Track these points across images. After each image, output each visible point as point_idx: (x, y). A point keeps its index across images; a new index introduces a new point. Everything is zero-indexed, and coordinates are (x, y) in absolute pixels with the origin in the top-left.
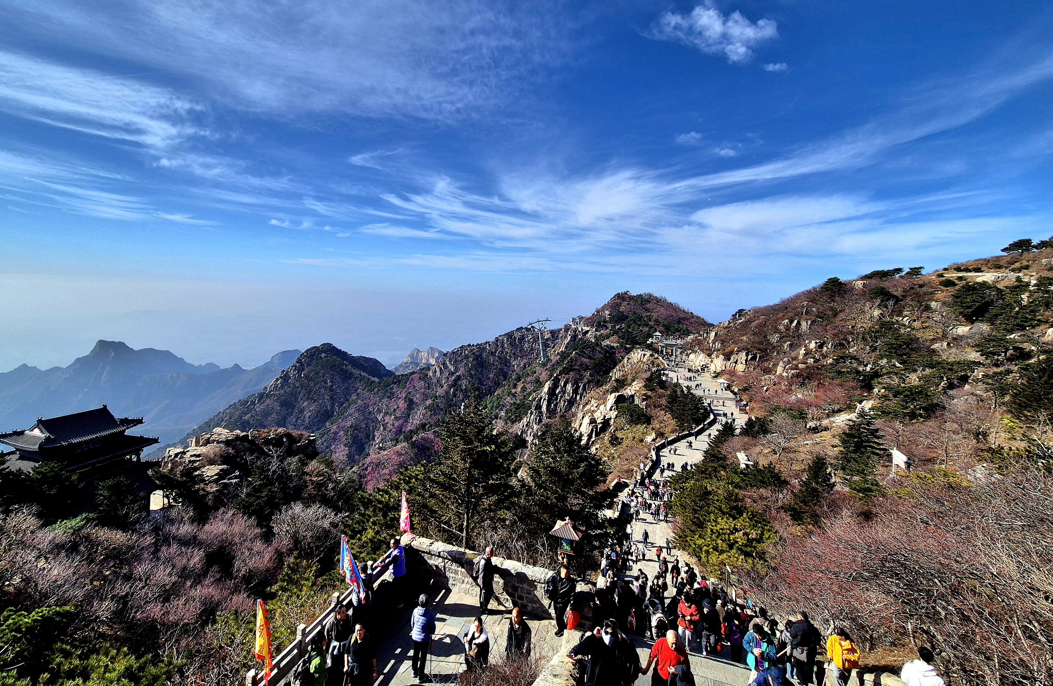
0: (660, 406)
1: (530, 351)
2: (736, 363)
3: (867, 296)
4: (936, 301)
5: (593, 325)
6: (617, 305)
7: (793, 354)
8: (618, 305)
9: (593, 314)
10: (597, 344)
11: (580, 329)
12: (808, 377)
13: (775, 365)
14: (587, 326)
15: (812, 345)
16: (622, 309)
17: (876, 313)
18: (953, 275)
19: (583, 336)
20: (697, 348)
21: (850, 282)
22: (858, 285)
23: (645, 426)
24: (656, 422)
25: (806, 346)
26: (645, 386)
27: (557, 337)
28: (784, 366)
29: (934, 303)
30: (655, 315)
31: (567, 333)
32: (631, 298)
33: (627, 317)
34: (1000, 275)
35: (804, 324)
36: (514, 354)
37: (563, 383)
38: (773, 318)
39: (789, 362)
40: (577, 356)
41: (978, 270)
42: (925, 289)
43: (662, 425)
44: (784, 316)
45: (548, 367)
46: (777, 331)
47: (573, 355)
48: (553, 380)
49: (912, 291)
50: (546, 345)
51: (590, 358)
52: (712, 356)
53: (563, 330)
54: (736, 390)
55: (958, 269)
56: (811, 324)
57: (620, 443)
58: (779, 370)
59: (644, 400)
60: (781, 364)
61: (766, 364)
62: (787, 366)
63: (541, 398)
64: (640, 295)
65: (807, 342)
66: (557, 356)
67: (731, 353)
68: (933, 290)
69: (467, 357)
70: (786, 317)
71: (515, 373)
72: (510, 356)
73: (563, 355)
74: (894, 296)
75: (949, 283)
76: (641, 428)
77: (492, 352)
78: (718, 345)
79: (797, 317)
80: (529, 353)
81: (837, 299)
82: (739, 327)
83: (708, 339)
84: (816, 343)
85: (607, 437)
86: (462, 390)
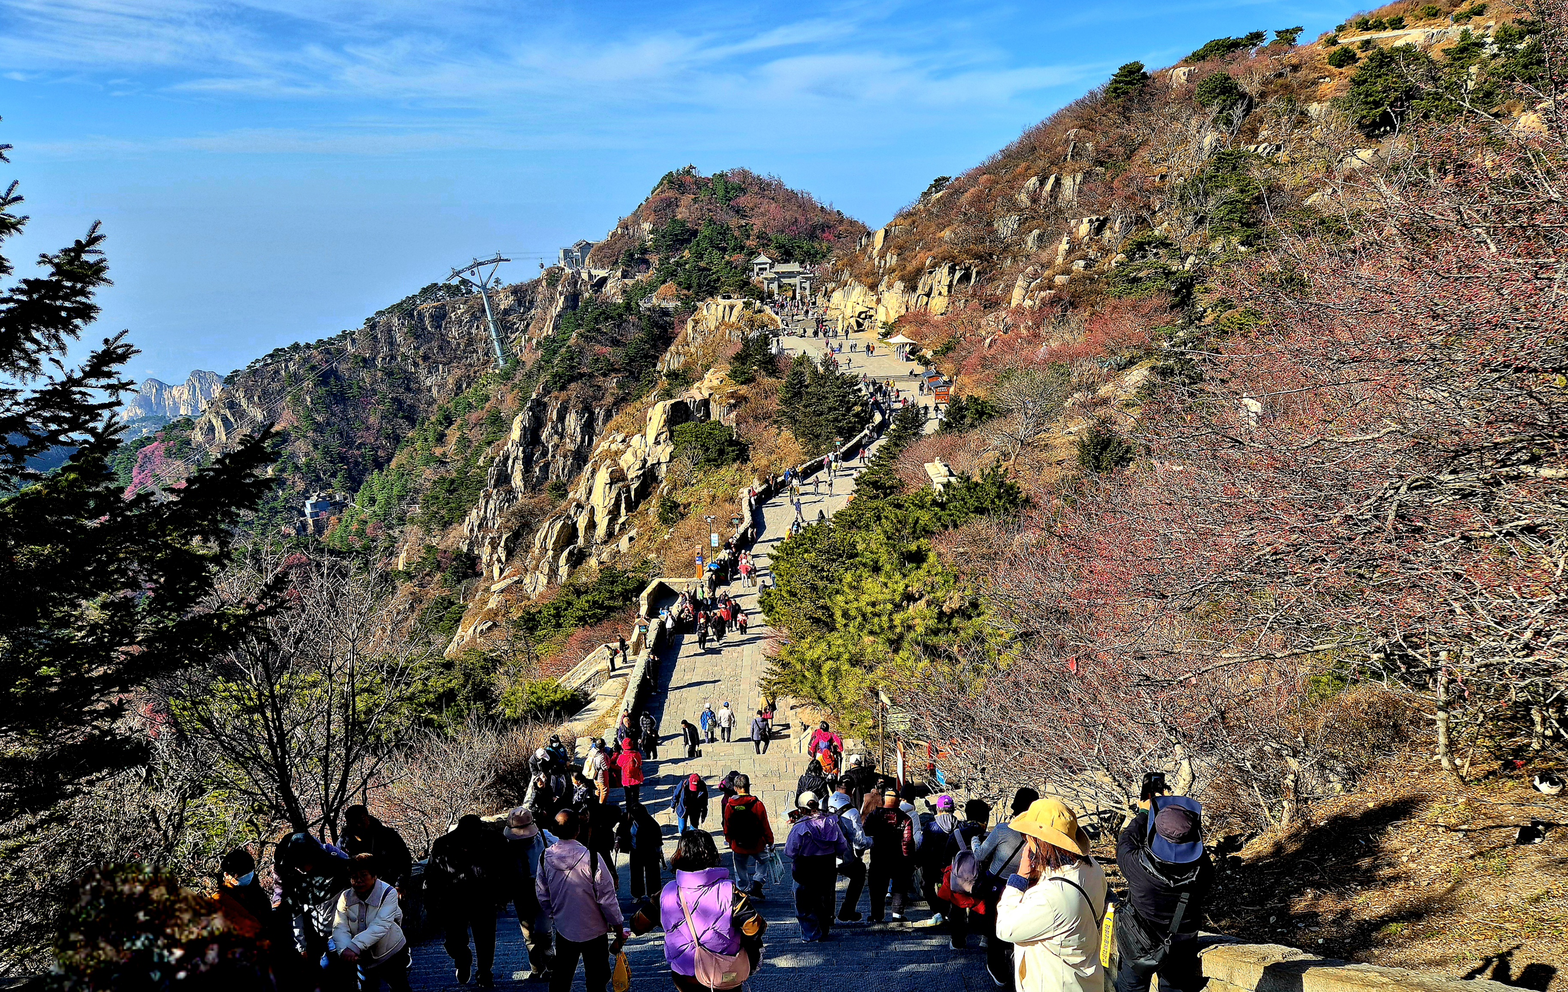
0: (767, 416)
1: (467, 345)
2: (928, 295)
3: (1195, 101)
4: (1320, 101)
5: (616, 262)
6: (669, 206)
7: (1044, 256)
8: (671, 204)
9: (614, 234)
10: (628, 307)
11: (585, 276)
12: (1071, 304)
13: (1009, 288)
14: (603, 267)
15: (1084, 229)
16: (681, 213)
17: (1209, 139)
18: (1353, 39)
19: (596, 292)
20: (846, 276)
21: (1164, 73)
22: (1178, 76)
23: (735, 466)
24: (761, 453)
25: (1070, 233)
26: (733, 375)
27: (531, 302)
28: (1025, 284)
29: (1315, 104)
30: (757, 224)
31: (555, 286)
32: (701, 184)
33: (695, 233)
34: (1435, 31)
35: (1067, 182)
36: (425, 358)
37: (555, 412)
38: (1008, 177)
39: (1035, 276)
40: (581, 341)
41: (1397, 24)
42: (1301, 74)
43: (774, 457)
44: (1028, 168)
45: (516, 381)
46: (1013, 206)
47: (572, 342)
48: (530, 409)
49: (1280, 81)
50: (505, 326)
51: (615, 343)
52: (880, 288)
53: (544, 283)
54: (929, 354)
55: (1364, 26)
56: (1084, 181)
57: (683, 516)
58: (1017, 295)
59: (732, 407)
60: (1021, 282)
61: (989, 290)
62: (1033, 284)
63: (507, 458)
64: (721, 176)
65: (1073, 223)
66: (537, 348)
67: (918, 272)
68: (1316, 75)
69: (296, 379)
70: (1031, 171)
71: (435, 407)
72: (416, 364)
73: (550, 346)
74: (1243, 96)
75: (1346, 58)
76: (728, 472)
77: (364, 360)
78: (892, 260)
79: (1054, 168)
80: (464, 351)
81: (1135, 114)
82: (935, 210)
83: (870, 249)
84: (1090, 221)
85: (652, 507)
86: (297, 468)
